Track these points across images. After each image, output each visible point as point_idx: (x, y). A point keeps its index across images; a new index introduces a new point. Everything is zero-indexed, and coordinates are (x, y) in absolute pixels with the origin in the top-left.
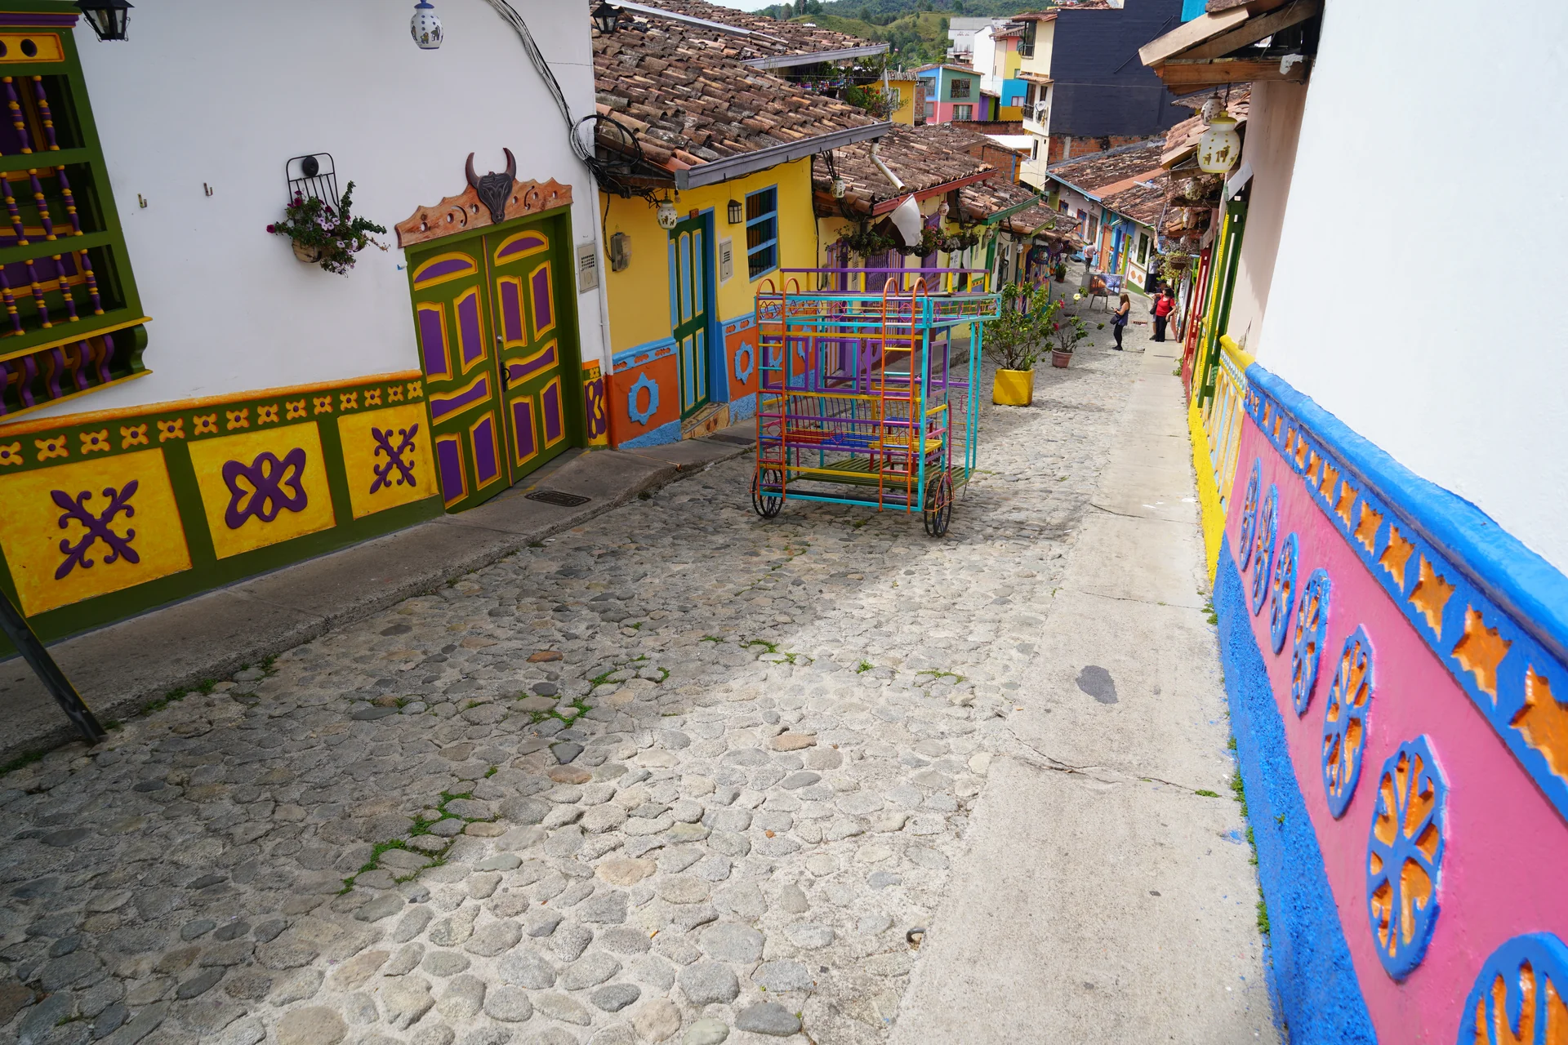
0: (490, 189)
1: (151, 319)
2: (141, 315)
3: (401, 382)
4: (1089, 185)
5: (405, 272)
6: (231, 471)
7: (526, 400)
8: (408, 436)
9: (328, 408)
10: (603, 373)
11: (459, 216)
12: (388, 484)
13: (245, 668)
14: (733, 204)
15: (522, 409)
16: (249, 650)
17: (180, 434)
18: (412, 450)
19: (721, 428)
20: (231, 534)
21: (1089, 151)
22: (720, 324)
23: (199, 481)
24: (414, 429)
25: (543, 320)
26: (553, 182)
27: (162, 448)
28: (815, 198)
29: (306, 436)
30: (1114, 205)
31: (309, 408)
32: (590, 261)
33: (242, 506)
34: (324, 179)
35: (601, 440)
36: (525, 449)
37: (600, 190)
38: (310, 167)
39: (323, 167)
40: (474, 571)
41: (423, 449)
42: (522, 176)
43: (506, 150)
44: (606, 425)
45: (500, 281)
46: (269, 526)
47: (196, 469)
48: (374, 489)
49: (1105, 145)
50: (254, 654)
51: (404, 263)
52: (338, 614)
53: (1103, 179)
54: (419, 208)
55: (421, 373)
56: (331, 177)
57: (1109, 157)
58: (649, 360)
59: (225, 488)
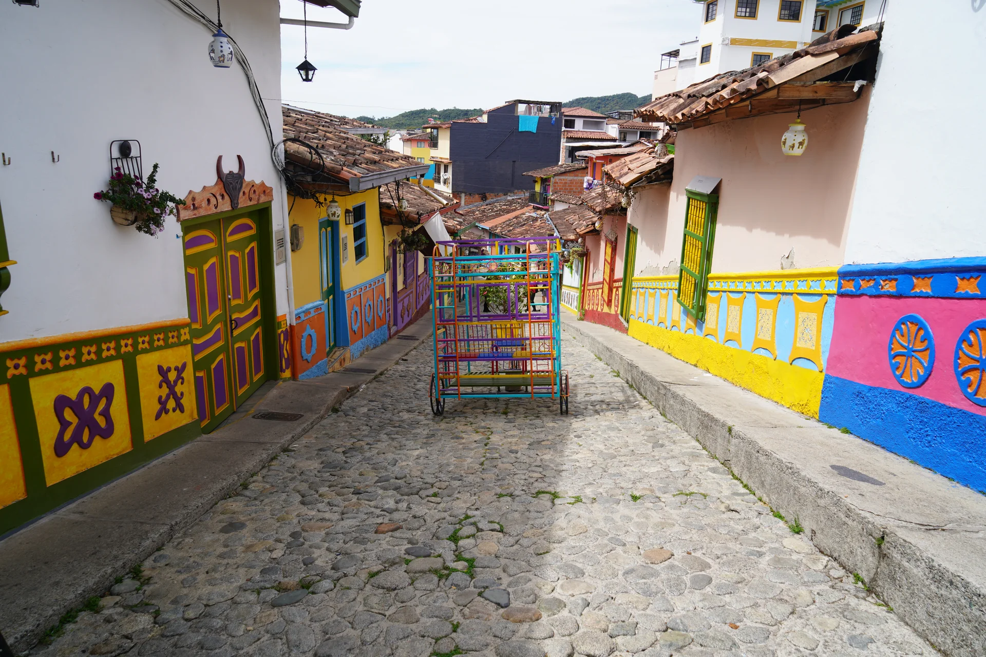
0: (231, 183)
1: (16, 263)
2: (6, 258)
3: (176, 328)
4: (481, 221)
5: (181, 240)
6: (61, 403)
7: (243, 345)
8: (180, 370)
9: (129, 348)
10: (288, 324)
11: (213, 201)
12: (167, 412)
13: (119, 581)
14: (347, 211)
15: (240, 350)
16: (120, 563)
17: (22, 370)
18: (182, 383)
19: (348, 364)
20: (57, 462)
21: (476, 202)
22: (343, 293)
23: (36, 413)
24: (184, 366)
25: (252, 286)
26: (263, 184)
27: (9, 384)
28: (381, 213)
29: (113, 372)
30: (497, 231)
31: (117, 348)
32: (281, 243)
33: (67, 437)
34: (134, 160)
35: (287, 374)
36: (243, 383)
37: (288, 193)
38: (125, 149)
39: (134, 152)
40: (256, 474)
41: (189, 382)
42: (248, 178)
43: (239, 157)
44: (292, 362)
45: (230, 253)
46: (86, 453)
47: (34, 402)
48: (158, 417)
49: (484, 198)
50: (124, 567)
51: (181, 234)
52: (178, 520)
53: (487, 217)
54: (190, 192)
55: (189, 320)
56: (138, 159)
57: (487, 205)
58: (311, 316)
59: (56, 420)
